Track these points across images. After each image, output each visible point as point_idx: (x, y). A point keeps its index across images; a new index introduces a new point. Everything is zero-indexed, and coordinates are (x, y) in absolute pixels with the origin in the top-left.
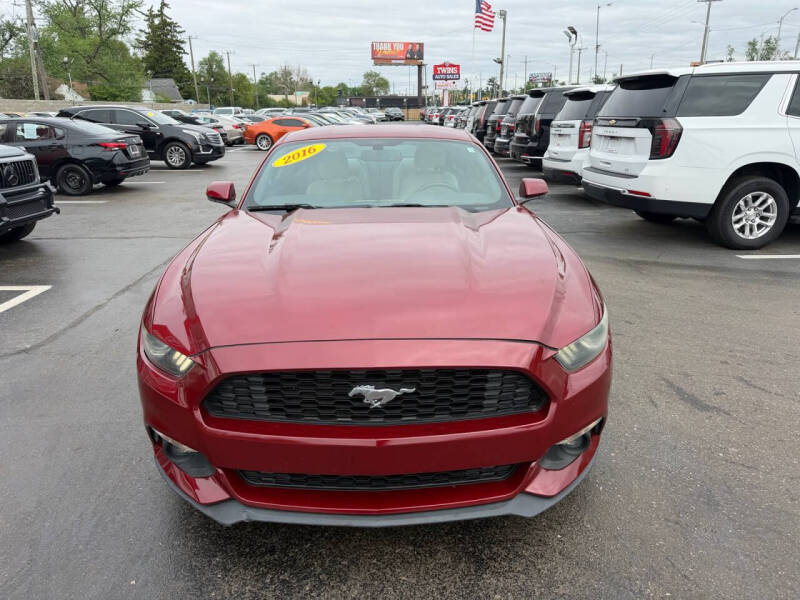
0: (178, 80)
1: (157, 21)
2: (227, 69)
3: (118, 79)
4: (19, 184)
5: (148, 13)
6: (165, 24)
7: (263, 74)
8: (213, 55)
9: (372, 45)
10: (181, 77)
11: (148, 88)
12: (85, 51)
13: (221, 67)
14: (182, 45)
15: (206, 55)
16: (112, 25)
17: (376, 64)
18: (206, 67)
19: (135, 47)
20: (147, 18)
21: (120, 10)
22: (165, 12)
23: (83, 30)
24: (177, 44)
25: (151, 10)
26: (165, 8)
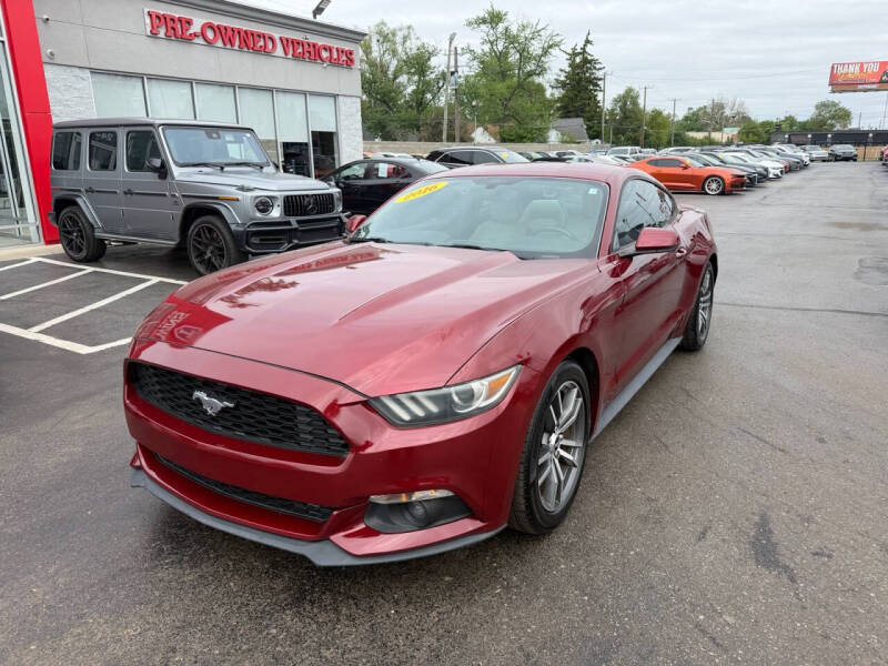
0: (589, 119)
1: (578, 60)
2: (642, 106)
3: (528, 120)
4: (317, 213)
5: (570, 52)
6: (586, 61)
7: (690, 109)
8: (629, 91)
9: (833, 67)
10: (593, 116)
11: (556, 128)
12: (502, 94)
13: (635, 103)
14: (599, 83)
15: (622, 92)
16: (530, 67)
17: (833, 92)
18: (620, 104)
19: (553, 87)
20: (568, 57)
21: (540, 52)
22: (587, 50)
23: (503, 75)
24: (594, 82)
25: (574, 49)
26: (589, 45)
